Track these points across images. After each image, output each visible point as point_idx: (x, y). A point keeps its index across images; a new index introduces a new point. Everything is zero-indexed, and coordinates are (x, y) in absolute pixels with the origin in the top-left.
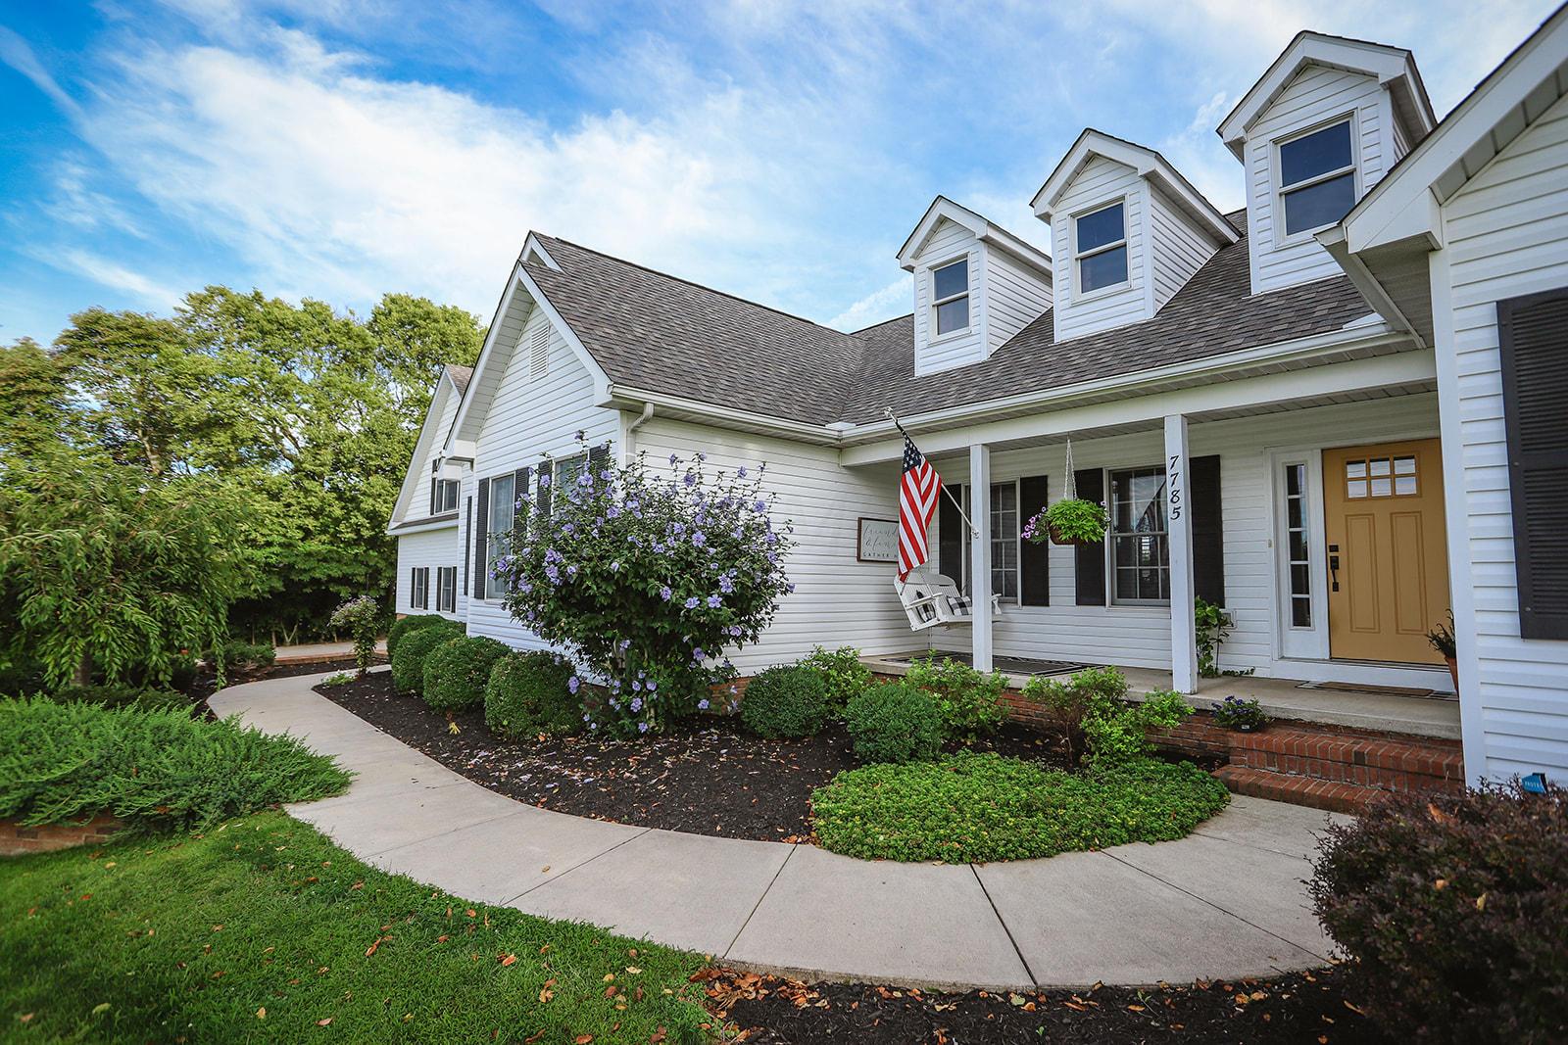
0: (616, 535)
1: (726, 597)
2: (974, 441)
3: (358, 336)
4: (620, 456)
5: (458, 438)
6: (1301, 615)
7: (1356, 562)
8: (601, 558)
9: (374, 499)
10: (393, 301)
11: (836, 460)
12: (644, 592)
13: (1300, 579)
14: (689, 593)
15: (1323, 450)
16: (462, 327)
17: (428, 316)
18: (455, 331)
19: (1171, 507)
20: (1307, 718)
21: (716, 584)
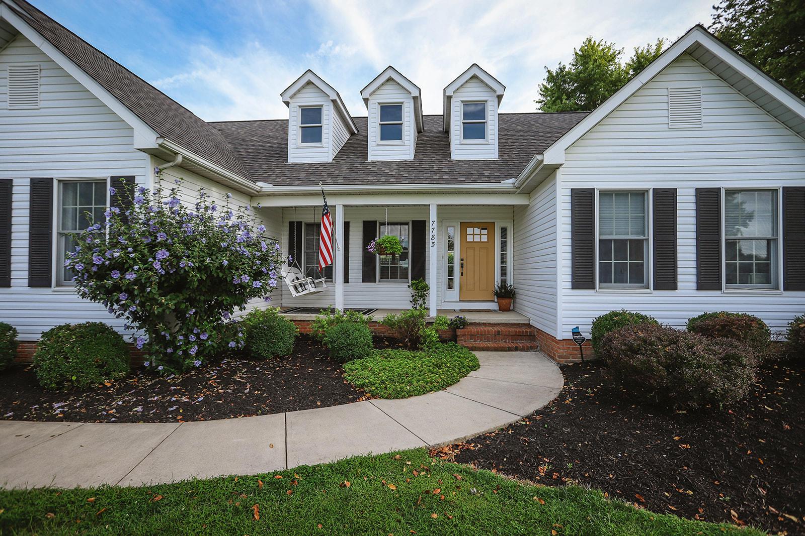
2: (339, 203)
6: (450, 287)
7: (469, 266)
13: (451, 272)
15: (461, 223)
19: (431, 241)
20: (477, 321)
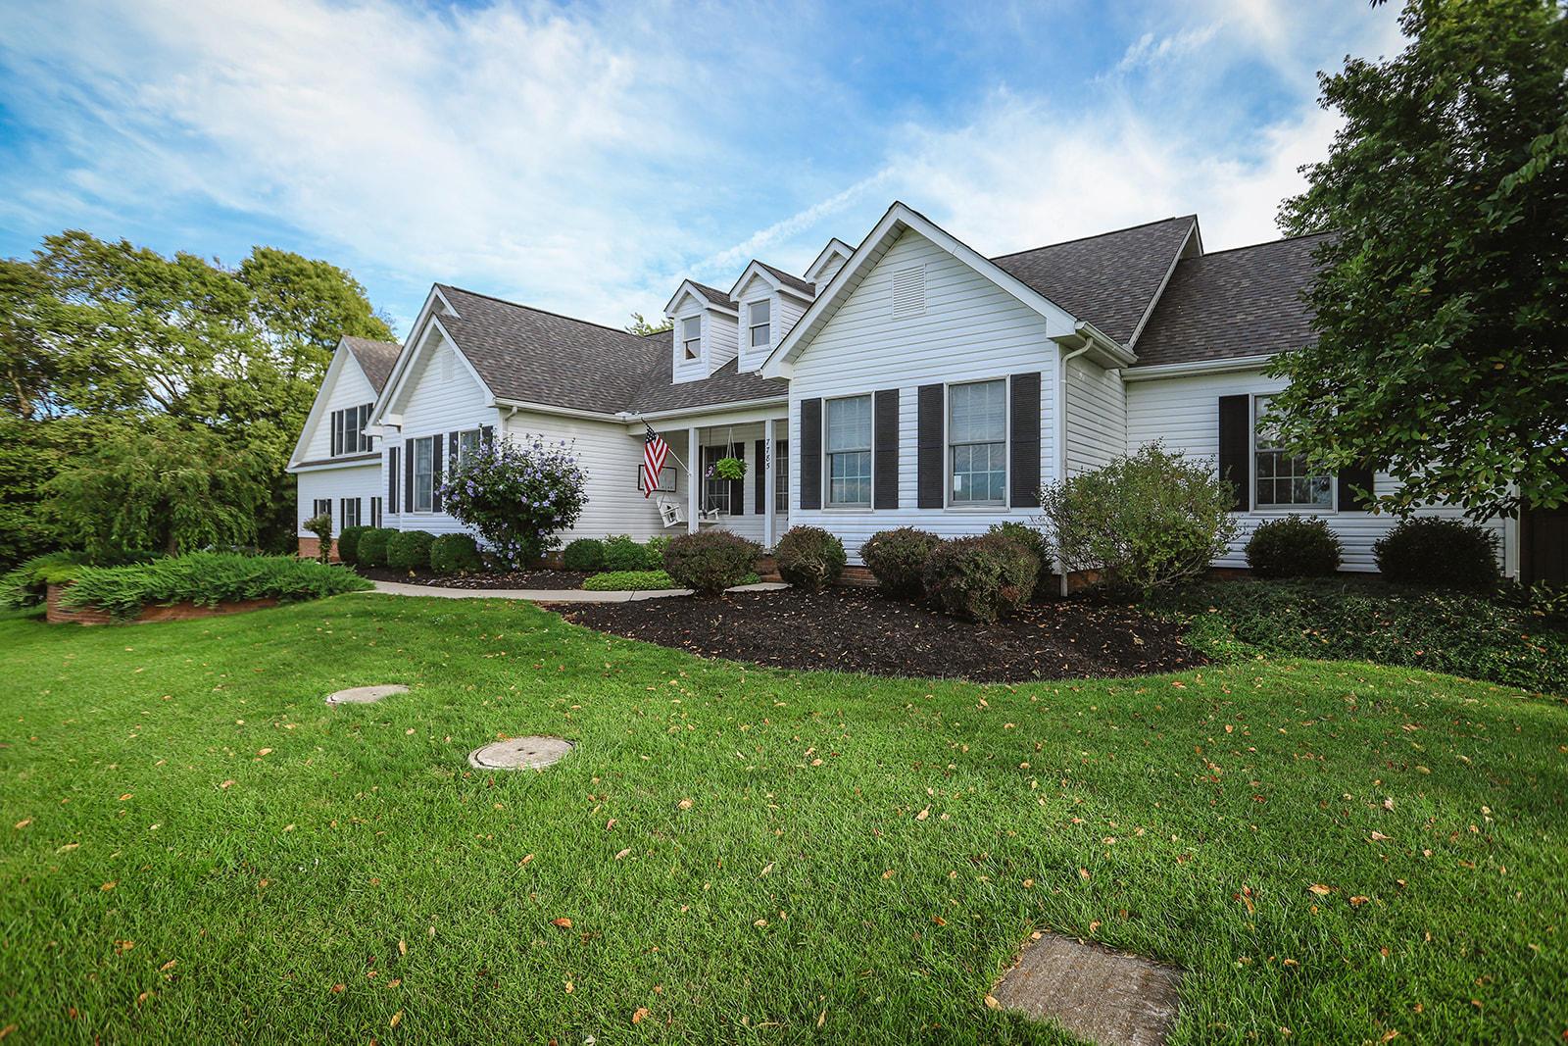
0: (501, 474)
1: (551, 501)
2: (691, 426)
3: (234, 290)
4: (499, 433)
5: (392, 413)
8: (493, 484)
9: (261, 441)
10: (264, 255)
11: (625, 431)
12: (514, 500)
14: (535, 501)
16: (334, 283)
17: (301, 272)
18: (327, 286)
19: (766, 463)
21: (548, 497)
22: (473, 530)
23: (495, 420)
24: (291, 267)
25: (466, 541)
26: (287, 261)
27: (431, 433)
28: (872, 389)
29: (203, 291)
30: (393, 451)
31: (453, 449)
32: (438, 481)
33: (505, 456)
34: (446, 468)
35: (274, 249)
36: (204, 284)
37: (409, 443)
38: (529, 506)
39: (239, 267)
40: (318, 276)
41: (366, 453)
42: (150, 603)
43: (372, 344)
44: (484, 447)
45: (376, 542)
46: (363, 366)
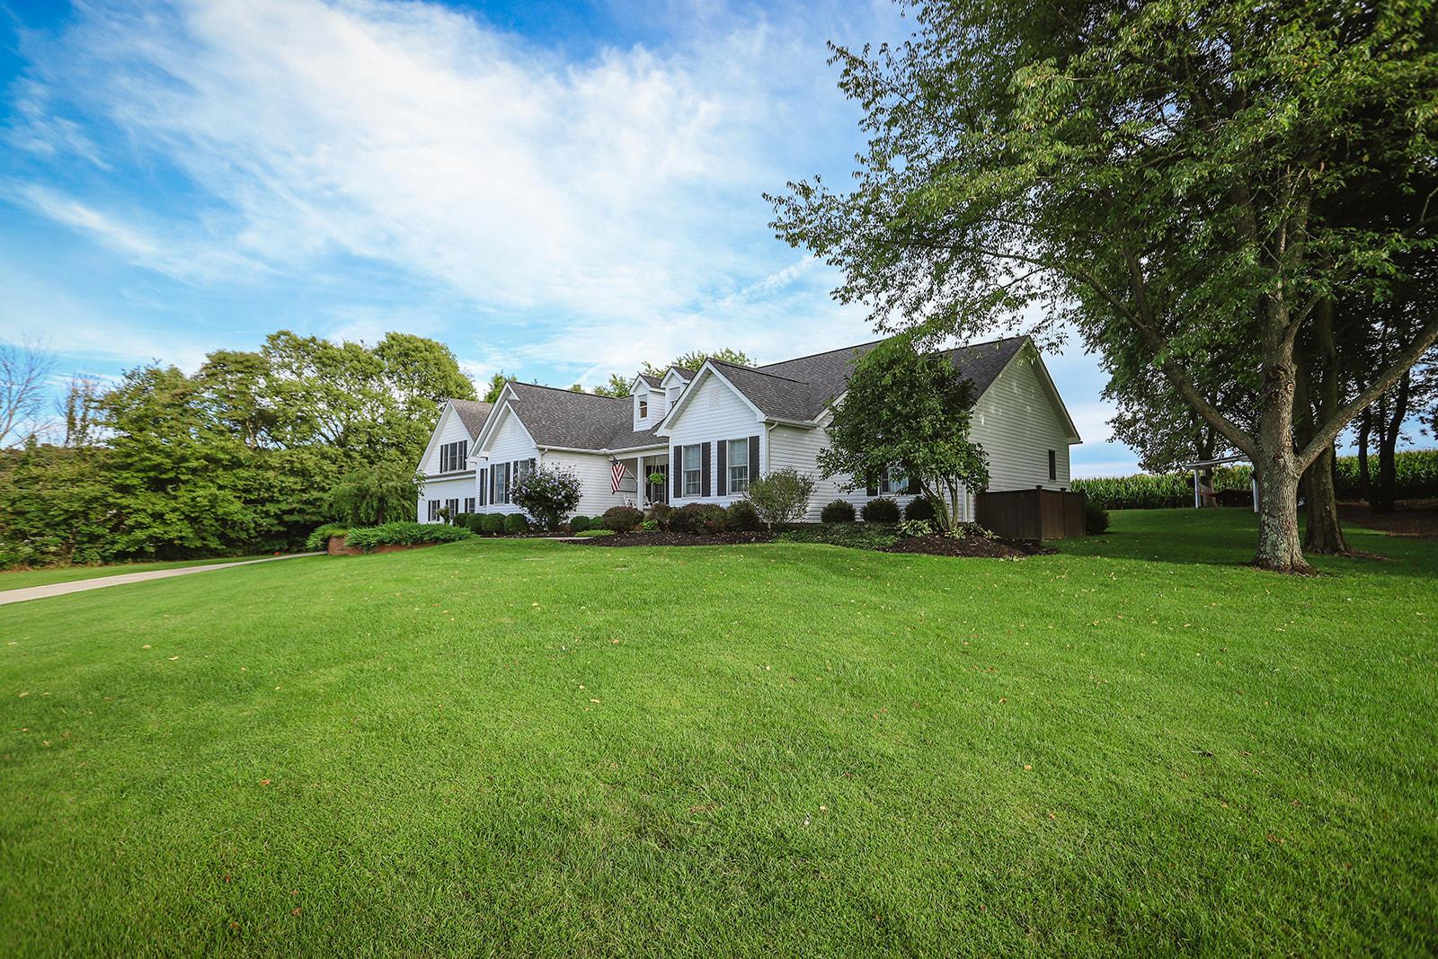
1: (563, 497)
2: (639, 456)
3: (375, 362)
4: (538, 462)
5: (484, 450)
8: (535, 488)
10: (393, 339)
11: (603, 459)
12: (545, 496)
14: (555, 497)
18: (433, 357)
21: (561, 494)
22: (525, 511)
23: (537, 455)
24: (411, 346)
25: (522, 517)
26: (408, 342)
27: (504, 462)
28: (700, 442)
29: (359, 366)
30: (482, 470)
31: (516, 471)
32: (507, 486)
33: (541, 474)
34: (511, 480)
35: (399, 333)
36: (359, 362)
37: (493, 466)
38: (552, 499)
39: (376, 346)
40: (426, 350)
41: (462, 471)
42: (381, 545)
43: (464, 403)
44: (531, 470)
45: (476, 519)
46: (461, 417)
